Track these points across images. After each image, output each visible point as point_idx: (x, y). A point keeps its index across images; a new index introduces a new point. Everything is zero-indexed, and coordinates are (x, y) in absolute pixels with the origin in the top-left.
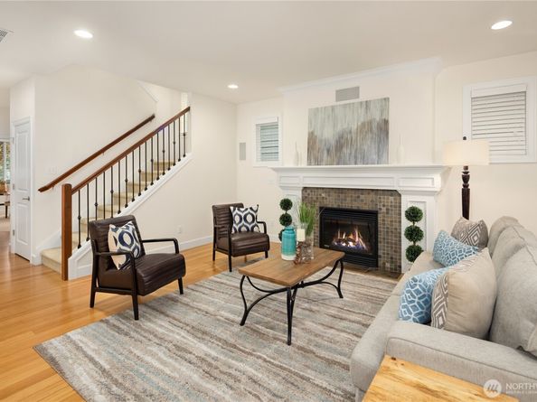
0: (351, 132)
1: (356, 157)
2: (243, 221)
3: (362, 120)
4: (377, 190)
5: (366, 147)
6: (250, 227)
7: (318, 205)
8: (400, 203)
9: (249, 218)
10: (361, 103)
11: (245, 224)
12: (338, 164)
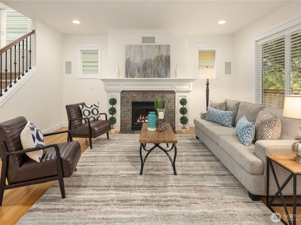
0: (151, 60)
1: (154, 74)
2: (91, 114)
3: (157, 54)
4: (164, 91)
5: (159, 69)
6: (96, 117)
7: (131, 100)
8: (175, 97)
9: (95, 112)
10: (156, 46)
11: (93, 116)
12: (144, 77)
